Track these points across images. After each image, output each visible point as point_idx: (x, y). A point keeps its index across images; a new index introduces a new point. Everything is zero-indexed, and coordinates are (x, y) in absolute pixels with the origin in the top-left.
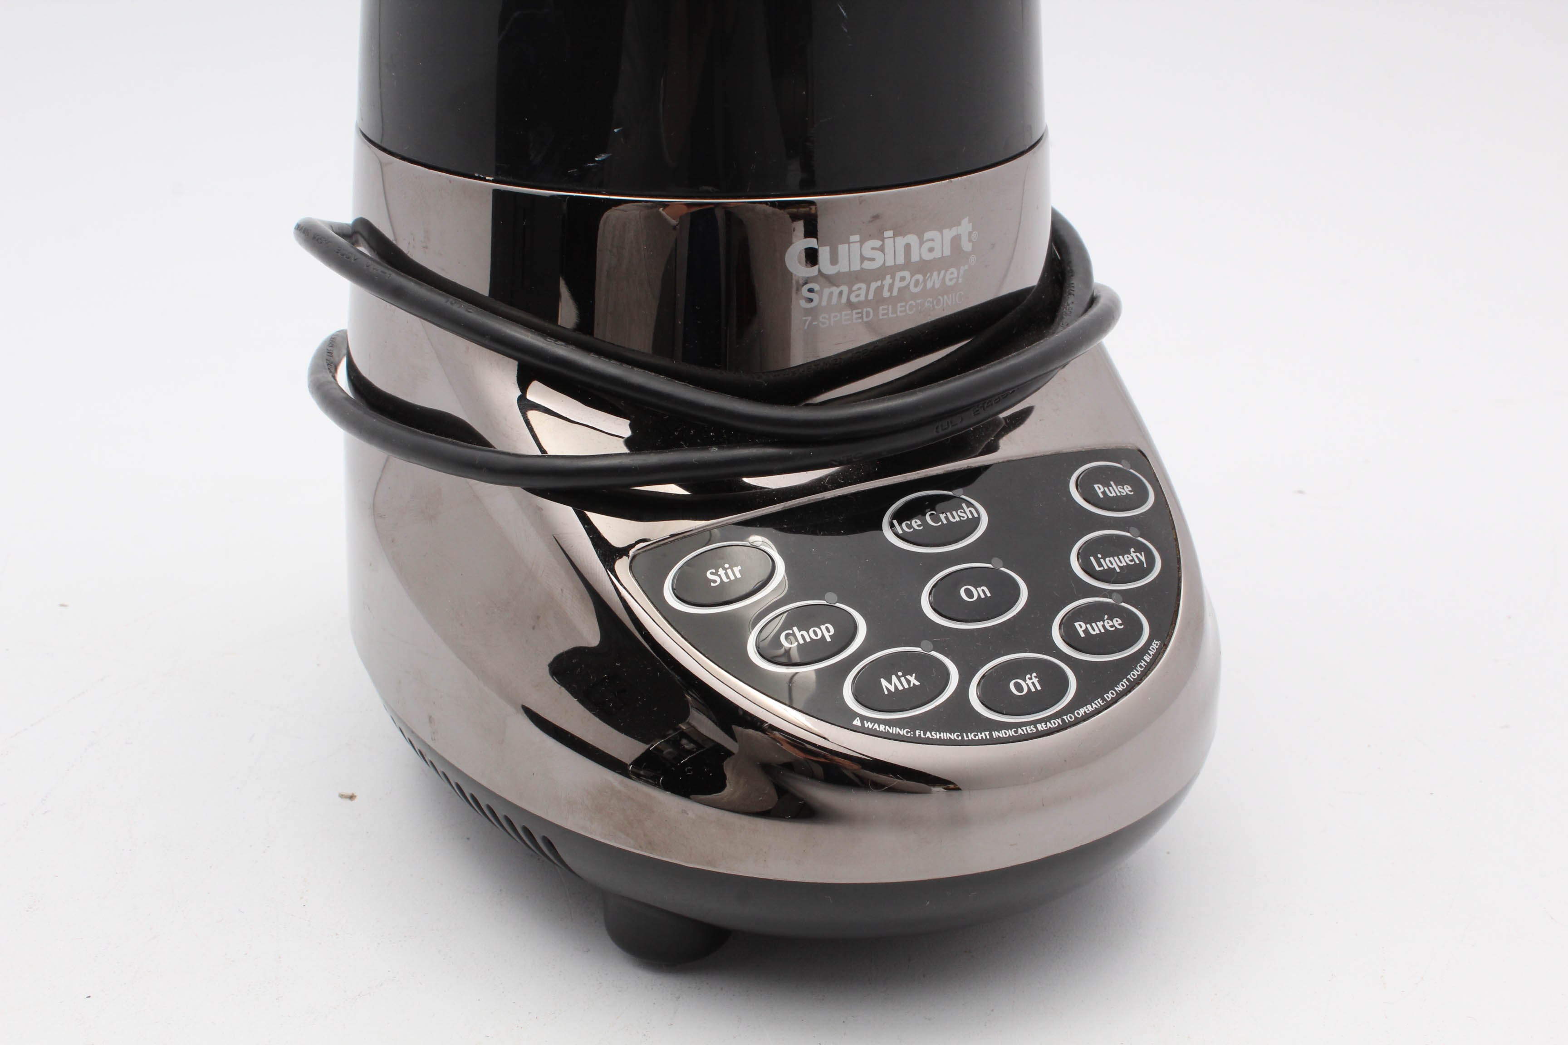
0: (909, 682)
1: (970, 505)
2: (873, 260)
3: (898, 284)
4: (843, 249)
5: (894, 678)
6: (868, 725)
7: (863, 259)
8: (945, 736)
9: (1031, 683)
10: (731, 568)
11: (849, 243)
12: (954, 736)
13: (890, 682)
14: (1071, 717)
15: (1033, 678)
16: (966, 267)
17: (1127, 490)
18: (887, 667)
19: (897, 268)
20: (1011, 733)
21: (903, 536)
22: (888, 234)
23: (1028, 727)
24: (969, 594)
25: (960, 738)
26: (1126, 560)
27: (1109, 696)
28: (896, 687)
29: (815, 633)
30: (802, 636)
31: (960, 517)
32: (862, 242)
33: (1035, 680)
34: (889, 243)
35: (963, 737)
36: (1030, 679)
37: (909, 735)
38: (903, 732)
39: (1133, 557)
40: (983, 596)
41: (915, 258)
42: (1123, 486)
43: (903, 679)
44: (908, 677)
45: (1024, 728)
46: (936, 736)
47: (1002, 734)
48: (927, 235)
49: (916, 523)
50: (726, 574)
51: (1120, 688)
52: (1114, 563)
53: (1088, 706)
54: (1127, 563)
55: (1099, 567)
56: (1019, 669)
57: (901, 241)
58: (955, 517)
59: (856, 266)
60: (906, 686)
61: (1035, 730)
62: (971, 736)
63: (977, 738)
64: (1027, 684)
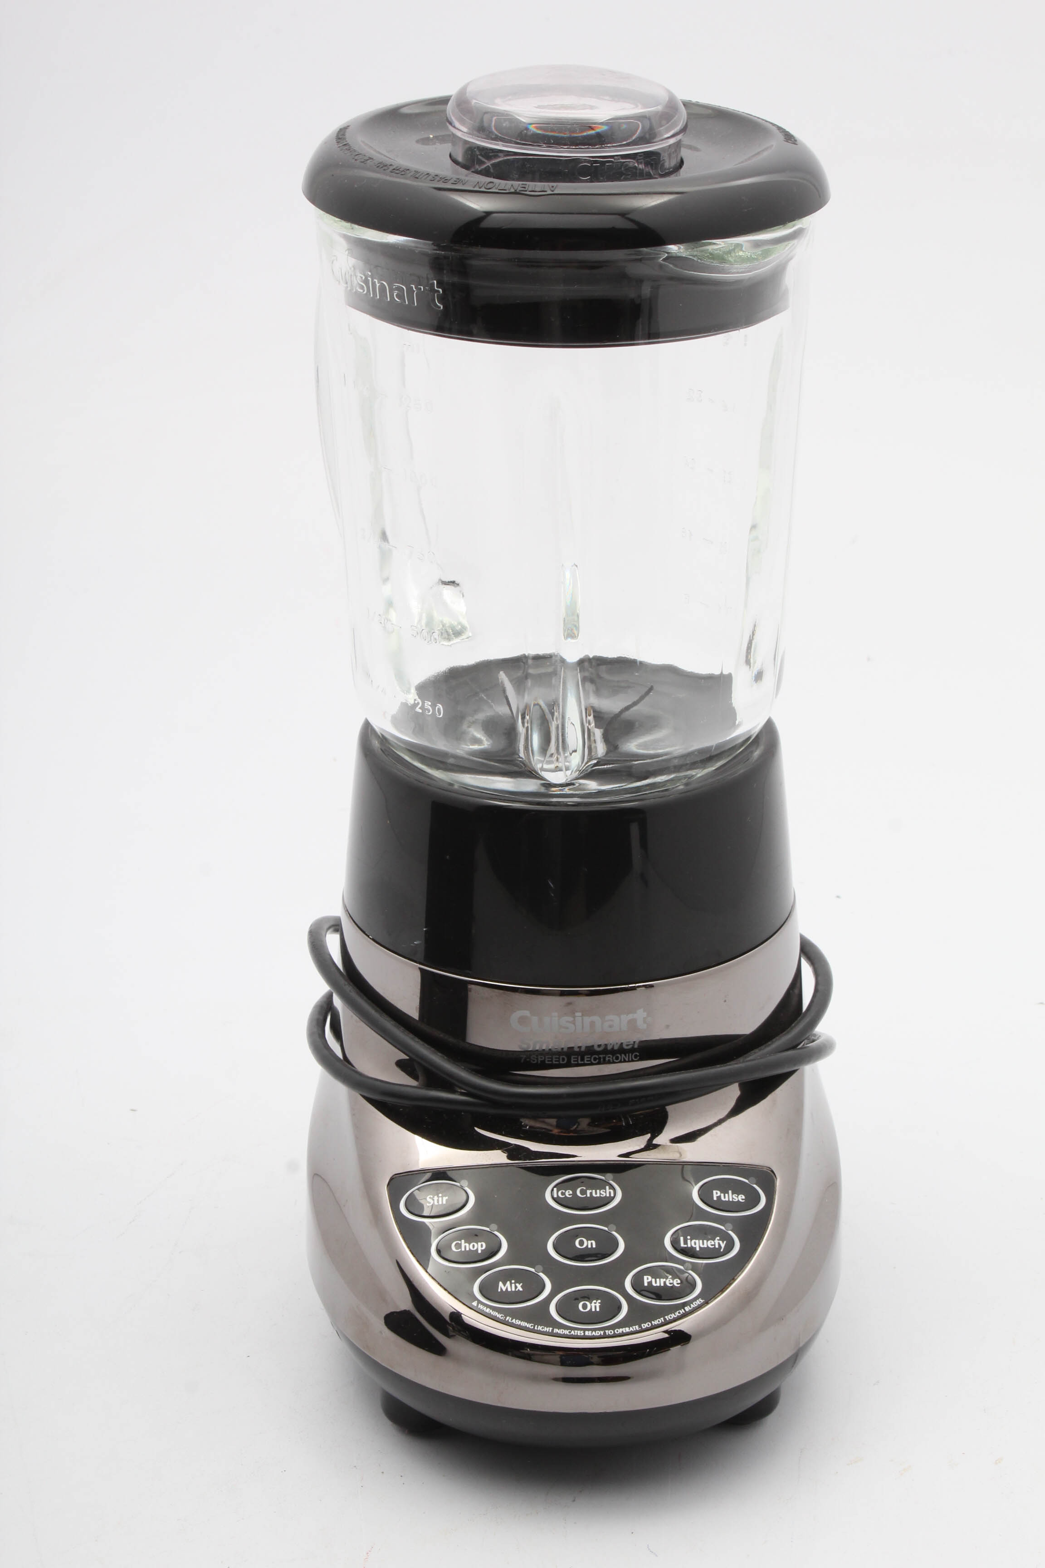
0: (516, 1287)
1: (612, 1187)
2: (567, 1028)
4: (546, 1019)
5: (508, 1283)
6: (480, 1306)
7: (560, 1027)
8: (524, 1324)
9: (595, 1306)
10: (442, 1197)
11: (550, 1016)
12: (529, 1325)
13: (504, 1285)
14: (611, 1332)
15: (597, 1303)
17: (741, 1198)
18: (507, 1276)
20: (567, 1332)
21: (557, 1200)
22: (578, 1014)
23: (579, 1331)
24: (581, 1243)
25: (532, 1327)
26: (709, 1244)
27: (645, 1326)
28: (507, 1289)
29: (474, 1246)
30: (465, 1246)
31: (600, 1194)
32: (559, 1018)
33: (598, 1305)
34: (579, 1020)
35: (534, 1327)
36: (595, 1303)
37: (502, 1318)
38: (499, 1316)
39: (717, 1243)
40: (589, 1246)
42: (738, 1195)
43: (513, 1285)
44: (517, 1285)
45: (576, 1331)
46: (518, 1322)
47: (560, 1331)
48: (608, 1018)
49: (568, 1193)
50: (438, 1200)
51: (656, 1322)
52: (697, 1244)
53: (626, 1328)
54: (707, 1246)
55: (684, 1244)
56: (588, 1296)
57: (588, 1020)
58: (596, 1194)
60: (513, 1290)
61: (583, 1334)
62: (540, 1328)
63: (543, 1330)
64: (591, 1306)
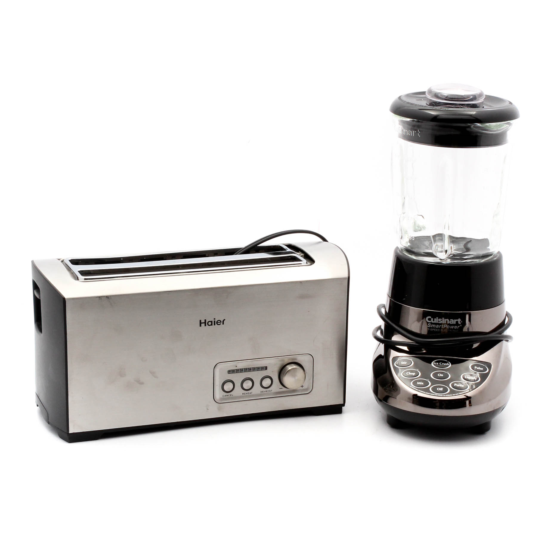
1: (449, 363)
2: (440, 322)
3: (444, 326)
4: (435, 319)
5: (420, 382)
6: (412, 387)
7: (438, 321)
8: (423, 392)
9: (441, 389)
10: (405, 362)
11: (436, 318)
14: (444, 396)
16: (459, 326)
17: (482, 369)
19: (444, 324)
20: (433, 394)
21: (434, 365)
24: (439, 375)
25: (425, 393)
26: (472, 378)
27: (454, 395)
28: (419, 384)
29: (412, 374)
30: (410, 373)
32: (438, 319)
34: (443, 320)
37: (417, 390)
39: (474, 378)
40: (441, 376)
41: (448, 323)
44: (422, 383)
46: (421, 391)
47: (432, 394)
49: (438, 363)
51: (456, 394)
52: (469, 378)
53: (449, 395)
55: (466, 378)
56: (440, 387)
57: (446, 320)
58: (446, 364)
59: (437, 322)
61: (437, 395)
63: (427, 394)
